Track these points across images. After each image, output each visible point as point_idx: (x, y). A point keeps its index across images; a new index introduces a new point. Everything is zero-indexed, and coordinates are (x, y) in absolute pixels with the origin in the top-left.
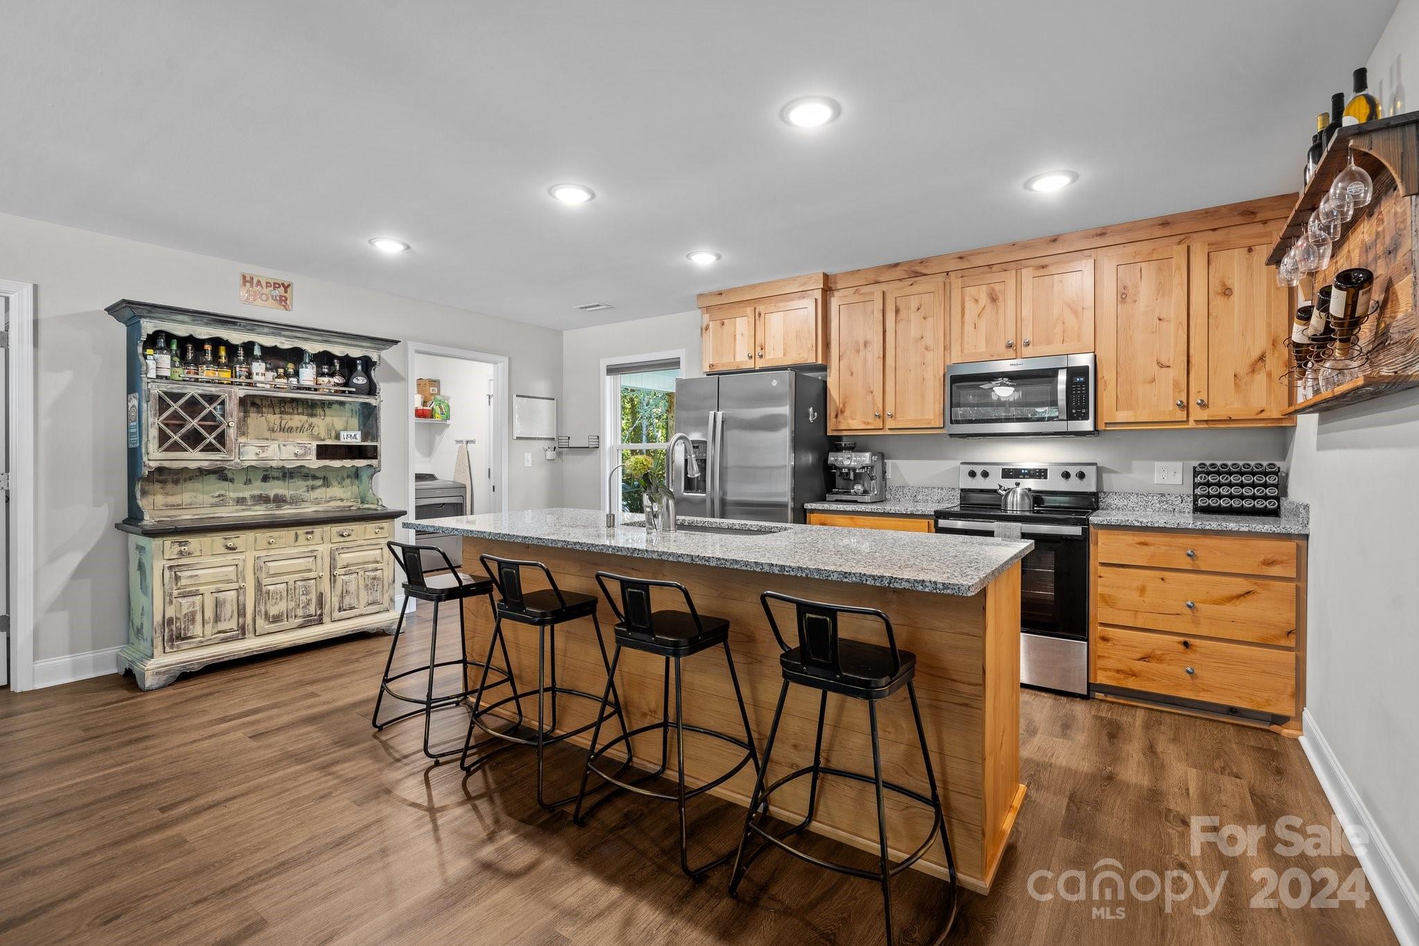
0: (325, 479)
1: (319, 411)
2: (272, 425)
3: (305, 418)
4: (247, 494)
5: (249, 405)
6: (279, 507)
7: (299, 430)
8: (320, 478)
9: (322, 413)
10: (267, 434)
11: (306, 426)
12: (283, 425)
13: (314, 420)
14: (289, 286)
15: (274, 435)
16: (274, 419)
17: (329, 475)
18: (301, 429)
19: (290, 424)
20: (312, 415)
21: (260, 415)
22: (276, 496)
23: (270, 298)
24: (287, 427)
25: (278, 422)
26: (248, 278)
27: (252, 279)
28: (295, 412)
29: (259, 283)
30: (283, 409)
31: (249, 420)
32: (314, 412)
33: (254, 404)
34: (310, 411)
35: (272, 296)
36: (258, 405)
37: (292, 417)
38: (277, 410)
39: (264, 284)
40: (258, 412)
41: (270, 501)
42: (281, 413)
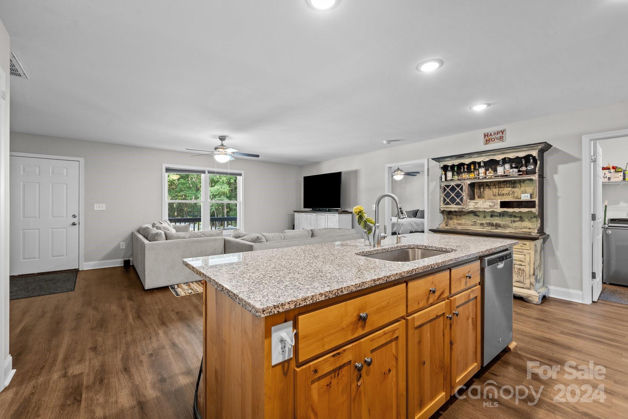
0: (521, 217)
1: (518, 185)
2: (494, 193)
3: (510, 189)
4: (484, 222)
5: (485, 186)
6: (496, 229)
7: (507, 194)
8: (518, 217)
9: (519, 186)
10: (493, 197)
11: (511, 193)
12: (499, 193)
13: (515, 190)
14: (504, 131)
15: (495, 197)
16: (496, 190)
17: (523, 215)
18: (508, 194)
19: (503, 192)
20: (514, 187)
21: (490, 189)
22: (496, 224)
23: (496, 139)
24: (501, 193)
25: (497, 192)
26: (486, 134)
27: (488, 134)
28: (506, 186)
29: (491, 135)
30: (499, 186)
31: (485, 192)
32: (515, 186)
33: (487, 185)
34: (513, 185)
35: (496, 138)
36: (489, 185)
37: (504, 189)
38: (497, 187)
39: (493, 134)
40: (489, 188)
41: (494, 225)
42: (499, 188)
